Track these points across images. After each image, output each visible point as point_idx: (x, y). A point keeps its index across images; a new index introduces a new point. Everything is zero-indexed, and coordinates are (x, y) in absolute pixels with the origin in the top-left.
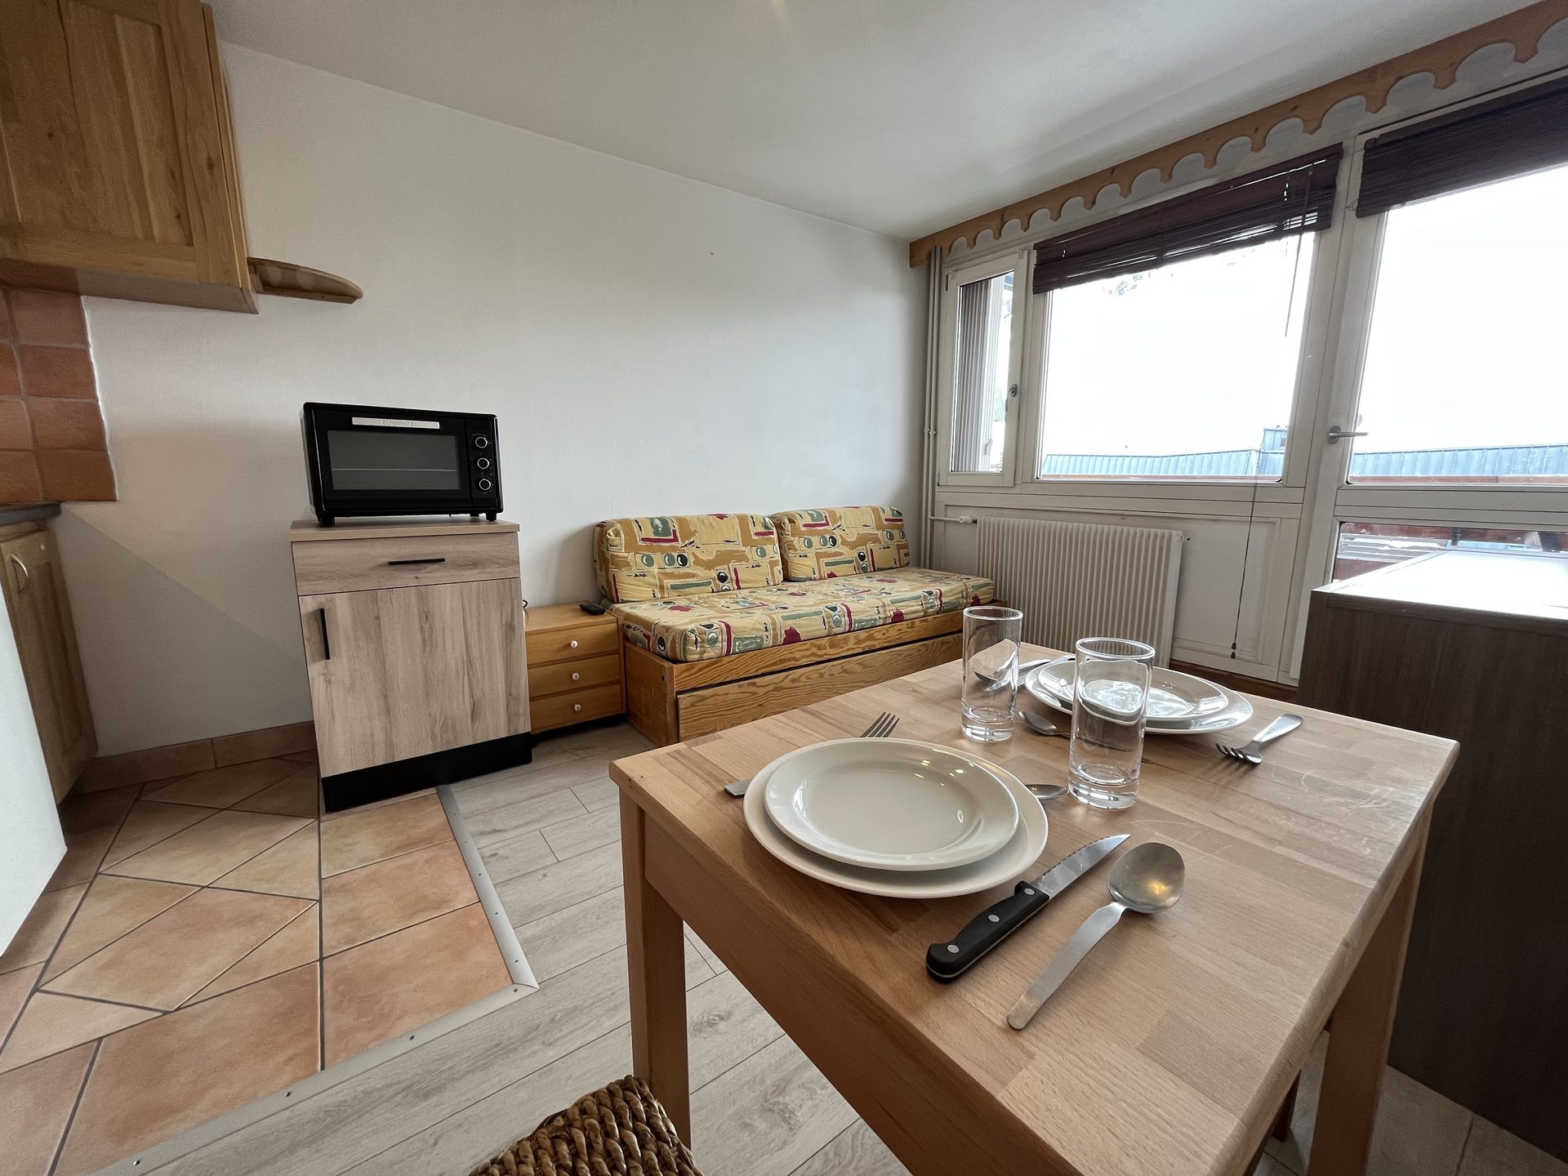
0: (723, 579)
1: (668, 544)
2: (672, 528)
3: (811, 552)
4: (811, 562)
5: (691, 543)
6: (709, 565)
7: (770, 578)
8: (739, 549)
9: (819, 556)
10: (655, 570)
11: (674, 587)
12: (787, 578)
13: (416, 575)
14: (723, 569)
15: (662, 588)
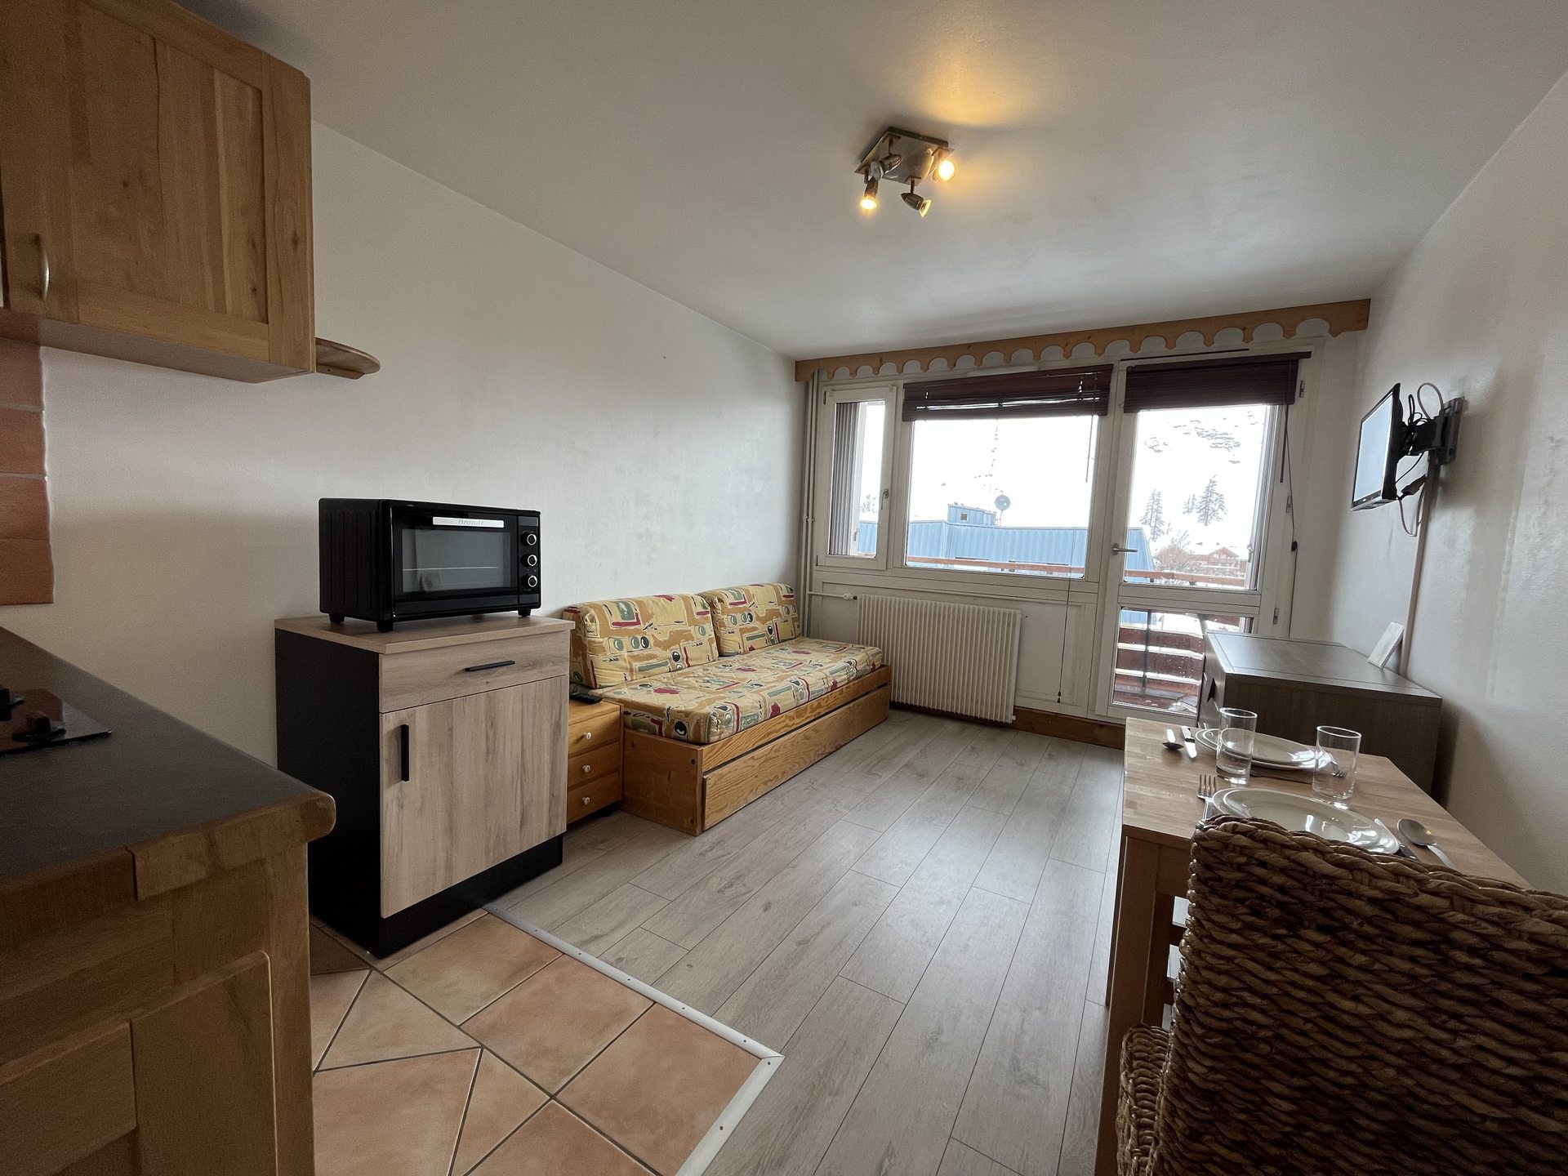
0: (676, 658)
1: (633, 628)
2: (635, 612)
3: (736, 628)
4: (736, 637)
5: (650, 625)
6: (665, 646)
7: (710, 654)
8: (685, 629)
9: (742, 631)
10: (625, 653)
11: (641, 670)
12: (721, 655)
13: (486, 680)
14: (676, 649)
15: (631, 670)
